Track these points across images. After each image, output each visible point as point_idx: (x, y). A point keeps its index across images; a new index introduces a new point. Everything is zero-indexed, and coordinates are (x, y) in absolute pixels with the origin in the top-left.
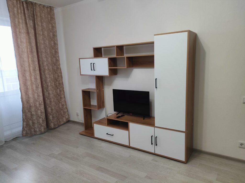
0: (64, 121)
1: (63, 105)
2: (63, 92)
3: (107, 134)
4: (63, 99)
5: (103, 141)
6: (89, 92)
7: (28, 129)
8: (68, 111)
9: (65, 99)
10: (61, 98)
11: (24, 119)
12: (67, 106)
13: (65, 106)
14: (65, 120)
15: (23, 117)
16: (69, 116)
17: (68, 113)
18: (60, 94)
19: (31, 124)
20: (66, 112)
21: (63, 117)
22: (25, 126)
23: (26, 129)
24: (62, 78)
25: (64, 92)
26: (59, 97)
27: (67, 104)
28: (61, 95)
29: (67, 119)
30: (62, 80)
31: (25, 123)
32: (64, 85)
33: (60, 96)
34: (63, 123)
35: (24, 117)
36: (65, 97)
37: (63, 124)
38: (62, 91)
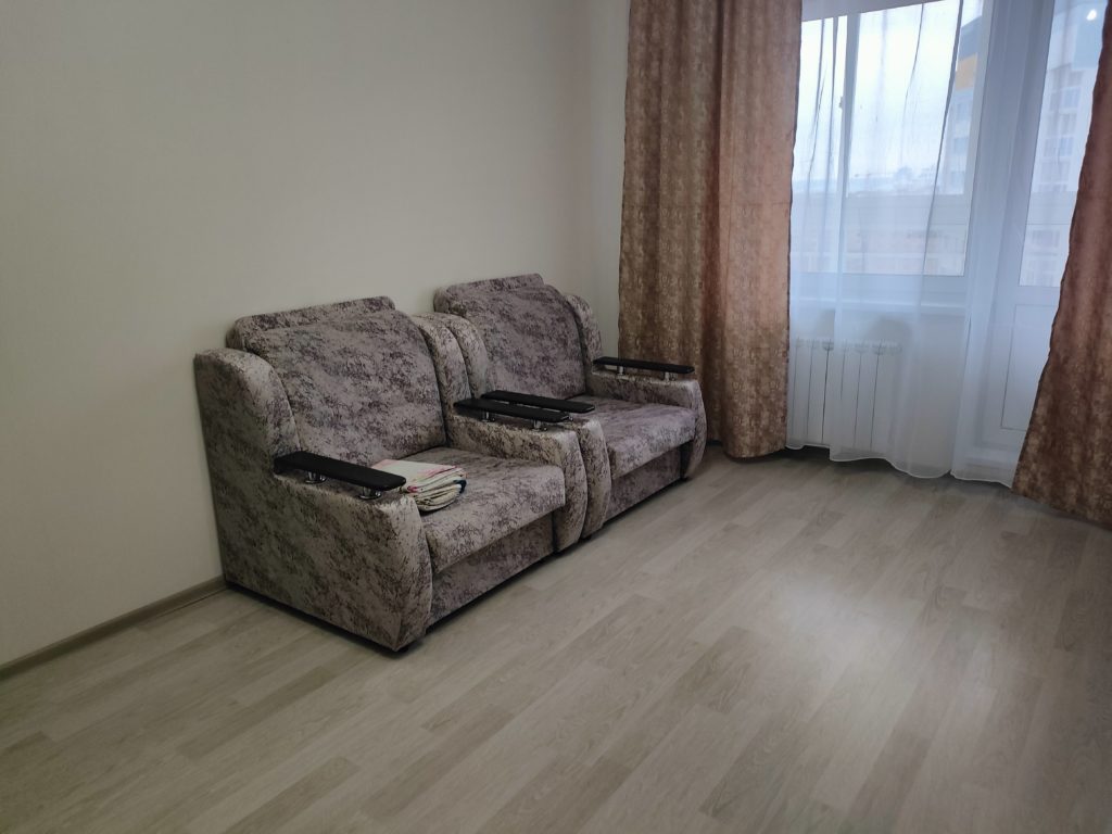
7: (1043, 474)
11: (1039, 420)
15: (1037, 412)
19: (1075, 459)
22: (1032, 450)
23: (1034, 467)
31: (1035, 441)
35: (1042, 411)
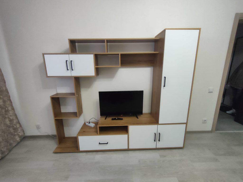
0: (18, 141)
1: (11, 121)
2: (9, 103)
3: (100, 144)
4: (11, 113)
5: (93, 153)
6: (58, 98)
8: (21, 126)
9: (14, 111)
10: (7, 111)
12: (18, 120)
13: (15, 121)
14: (18, 139)
16: (23, 131)
17: (22, 128)
18: (4, 106)
20: (18, 128)
21: (15, 135)
24: (5, 82)
25: (11, 102)
26: (3, 111)
27: (18, 117)
28: (6, 107)
29: (20, 137)
30: (5, 86)
32: (9, 92)
33: (5, 109)
34: (15, 144)
36: (13, 109)
37: (15, 146)
38: (8, 101)
